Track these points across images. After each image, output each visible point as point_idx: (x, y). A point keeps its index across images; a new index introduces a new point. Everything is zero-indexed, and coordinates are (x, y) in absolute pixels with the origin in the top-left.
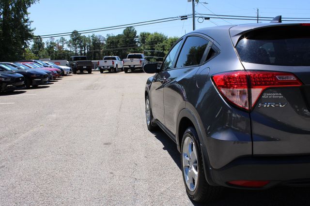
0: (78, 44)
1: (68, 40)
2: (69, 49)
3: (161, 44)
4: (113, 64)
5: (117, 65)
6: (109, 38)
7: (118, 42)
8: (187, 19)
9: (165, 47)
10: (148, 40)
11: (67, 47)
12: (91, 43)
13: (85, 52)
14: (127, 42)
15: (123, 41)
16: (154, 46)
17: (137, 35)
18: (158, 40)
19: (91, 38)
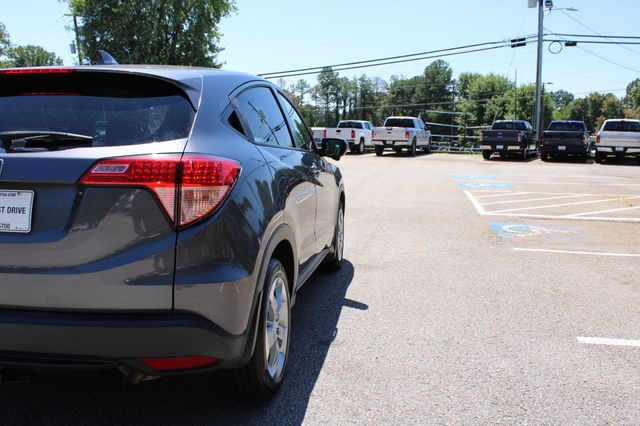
0: (331, 94)
1: (313, 85)
2: (313, 104)
3: (500, 99)
4: (353, 136)
5: (362, 139)
6: (396, 83)
7: (413, 92)
8: (524, 44)
9: (508, 107)
10: (473, 89)
11: (310, 99)
12: (359, 94)
13: (344, 112)
14: (432, 92)
15: (423, 90)
16: (485, 103)
17: (452, 79)
18: (493, 90)
19: (359, 82)
